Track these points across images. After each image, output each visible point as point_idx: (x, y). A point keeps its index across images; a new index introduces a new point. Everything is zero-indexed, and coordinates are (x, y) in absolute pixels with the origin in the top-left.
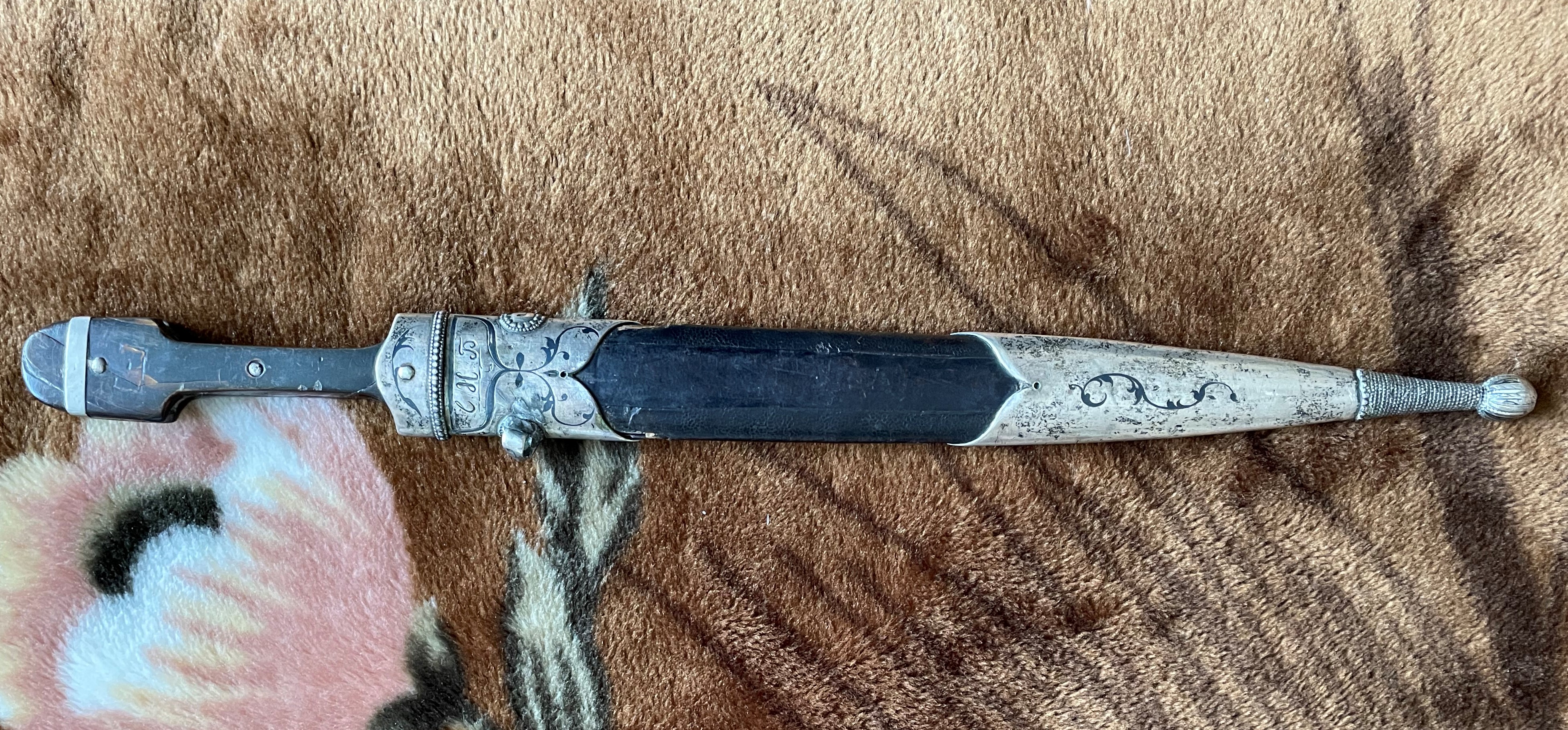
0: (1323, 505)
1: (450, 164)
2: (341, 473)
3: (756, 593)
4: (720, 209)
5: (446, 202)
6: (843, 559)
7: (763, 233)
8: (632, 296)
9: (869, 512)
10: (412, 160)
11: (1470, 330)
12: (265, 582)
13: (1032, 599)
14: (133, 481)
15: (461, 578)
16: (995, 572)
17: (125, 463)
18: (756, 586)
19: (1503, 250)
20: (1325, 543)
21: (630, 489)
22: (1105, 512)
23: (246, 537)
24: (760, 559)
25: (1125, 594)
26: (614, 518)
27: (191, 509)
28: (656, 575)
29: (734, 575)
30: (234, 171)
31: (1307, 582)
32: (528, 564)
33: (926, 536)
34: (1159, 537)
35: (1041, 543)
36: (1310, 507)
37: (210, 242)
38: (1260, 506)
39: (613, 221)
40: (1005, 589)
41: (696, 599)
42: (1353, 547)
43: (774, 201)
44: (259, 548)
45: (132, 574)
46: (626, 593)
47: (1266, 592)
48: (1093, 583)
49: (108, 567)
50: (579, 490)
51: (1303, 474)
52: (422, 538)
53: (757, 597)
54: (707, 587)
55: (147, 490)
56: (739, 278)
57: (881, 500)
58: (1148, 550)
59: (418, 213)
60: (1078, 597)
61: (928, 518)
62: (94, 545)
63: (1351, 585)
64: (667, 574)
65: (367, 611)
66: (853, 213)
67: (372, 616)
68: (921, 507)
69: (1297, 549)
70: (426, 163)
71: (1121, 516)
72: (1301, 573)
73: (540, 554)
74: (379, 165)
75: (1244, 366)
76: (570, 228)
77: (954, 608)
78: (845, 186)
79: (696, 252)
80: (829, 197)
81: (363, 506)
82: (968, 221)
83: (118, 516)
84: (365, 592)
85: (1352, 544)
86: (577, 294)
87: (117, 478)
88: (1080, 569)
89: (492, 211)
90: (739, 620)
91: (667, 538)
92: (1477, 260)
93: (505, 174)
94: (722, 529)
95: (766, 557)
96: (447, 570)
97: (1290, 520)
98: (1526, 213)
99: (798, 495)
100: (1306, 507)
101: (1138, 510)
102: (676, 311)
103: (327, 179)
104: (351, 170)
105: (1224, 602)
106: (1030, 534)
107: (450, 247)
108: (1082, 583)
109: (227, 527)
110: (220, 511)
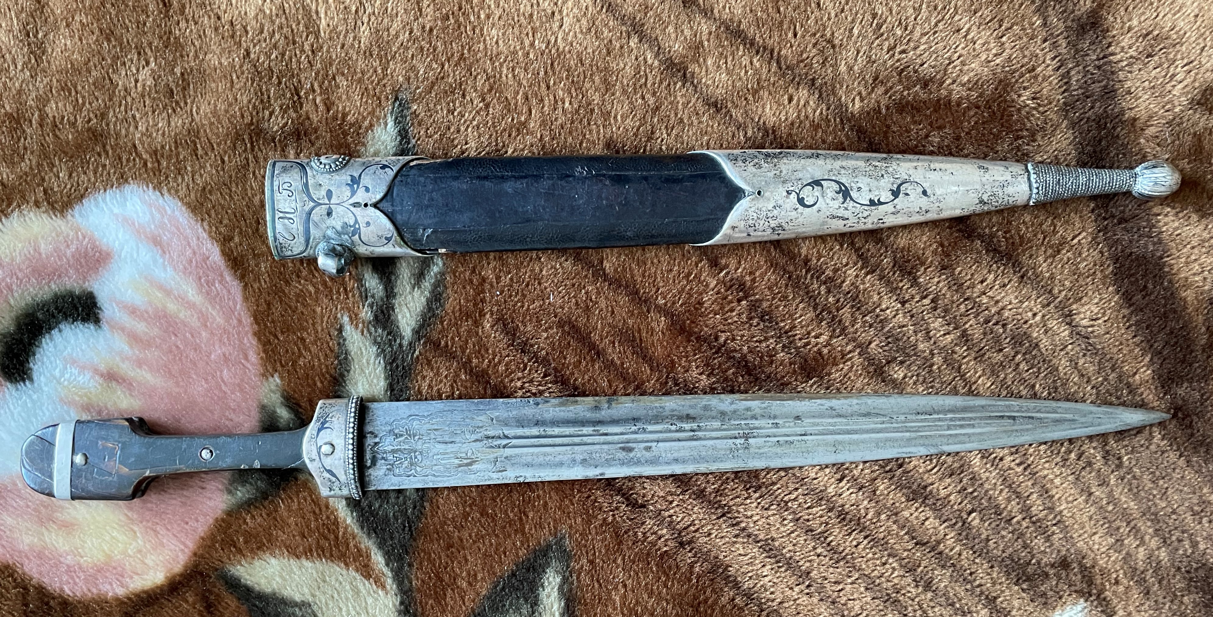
0: (1014, 266)
1: (277, 15)
2: (198, 273)
3: (544, 358)
4: (500, 42)
5: (275, 46)
6: (615, 327)
7: (536, 60)
8: (431, 116)
9: (634, 286)
10: (246, 13)
11: (1128, 115)
12: (140, 367)
13: (771, 354)
14: (28, 289)
15: (299, 357)
16: (740, 333)
17: (20, 275)
18: (544, 353)
19: (1152, 46)
20: (1016, 298)
21: (436, 275)
22: (831, 279)
23: (123, 329)
24: (546, 330)
25: (849, 348)
26: (423, 300)
27: (77, 309)
28: (460, 347)
29: (525, 344)
30: (101, 30)
31: (1001, 331)
32: (353, 343)
33: (681, 306)
34: (876, 298)
35: (777, 307)
36: (1002, 268)
37: (83, 87)
38: (959, 269)
39: (413, 55)
40: (749, 347)
41: (495, 365)
42: (1039, 300)
43: (544, 34)
44: (134, 338)
45: (31, 365)
46: (436, 362)
47: (967, 341)
48: (823, 339)
49: (11, 360)
50: (393, 278)
51: (995, 240)
52: (265, 325)
53: (545, 362)
54: (504, 355)
55: (39, 296)
56: (519, 97)
57: (644, 276)
58: (867, 309)
59: (252, 56)
60: (810, 351)
61: (683, 290)
63: (1038, 332)
64: (470, 345)
65: (224, 388)
66: (611, 41)
67: (229, 392)
68: (677, 281)
69: (992, 303)
70: (257, 15)
71: (843, 282)
72: (996, 324)
73: (362, 334)
74: (219, 18)
75: (933, 166)
76: (378, 62)
77: (707, 365)
78: (602, 19)
79: (482, 77)
80: (590, 29)
81: (217, 300)
82: (706, 43)
83: (17, 318)
84: (221, 371)
85: (1038, 298)
86: (385, 116)
87: (14, 287)
88: (810, 328)
89: (313, 52)
90: (531, 381)
91: (468, 316)
92: (1131, 57)
93: (323, 21)
94: (514, 306)
95: (551, 328)
96: (287, 351)
97: (986, 279)
98: (1169, 15)
99: (576, 275)
100: (999, 268)
101: (857, 276)
102: (468, 126)
103: (177, 32)
104: (196, 23)
105: (932, 351)
106: (768, 300)
107: (280, 83)
108: (813, 340)
109: (107, 322)
110: (100, 309)
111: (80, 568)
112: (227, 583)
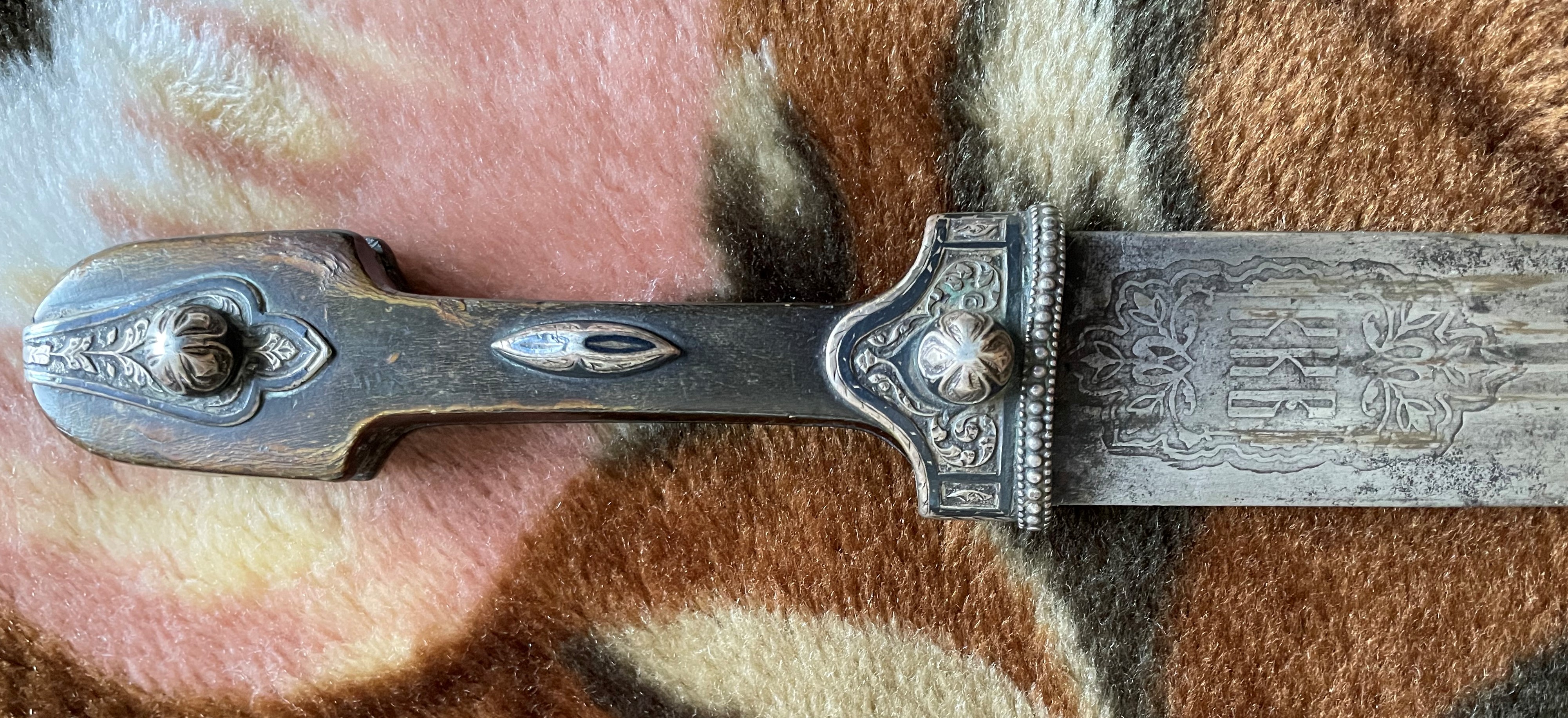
111: (175, 609)
112: (592, 675)
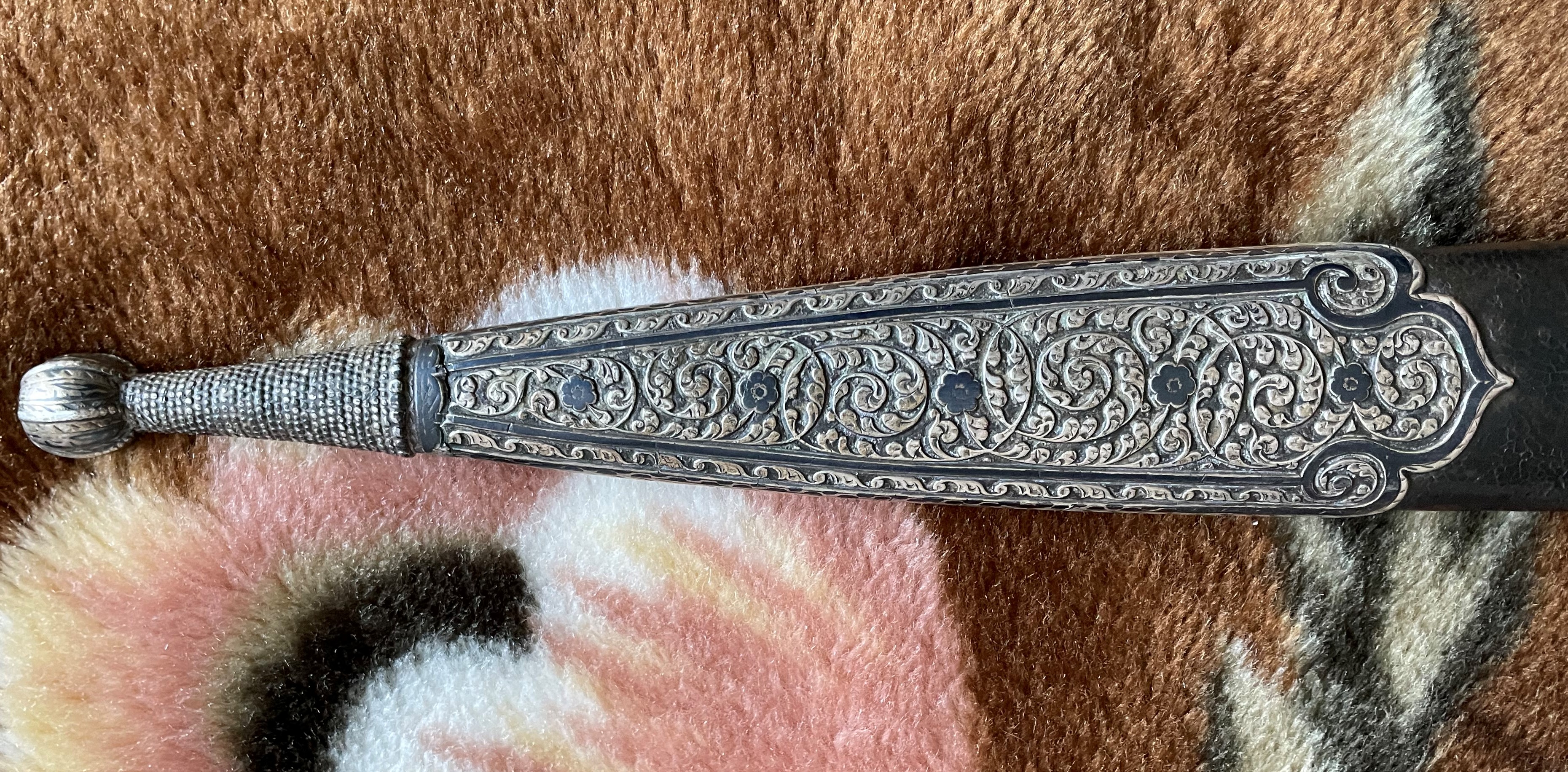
14: (336, 542)
23: (588, 658)
26: (1471, 602)
27: (468, 600)
32: (1255, 717)
44: (618, 682)
45: (334, 752)
49: (279, 740)
55: (366, 561)
62: (249, 691)
73: (1285, 693)
86: (1406, 64)
87: (298, 535)
109: (548, 637)
110: (531, 599)
